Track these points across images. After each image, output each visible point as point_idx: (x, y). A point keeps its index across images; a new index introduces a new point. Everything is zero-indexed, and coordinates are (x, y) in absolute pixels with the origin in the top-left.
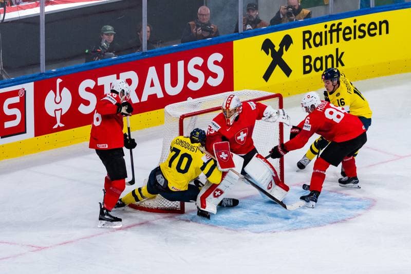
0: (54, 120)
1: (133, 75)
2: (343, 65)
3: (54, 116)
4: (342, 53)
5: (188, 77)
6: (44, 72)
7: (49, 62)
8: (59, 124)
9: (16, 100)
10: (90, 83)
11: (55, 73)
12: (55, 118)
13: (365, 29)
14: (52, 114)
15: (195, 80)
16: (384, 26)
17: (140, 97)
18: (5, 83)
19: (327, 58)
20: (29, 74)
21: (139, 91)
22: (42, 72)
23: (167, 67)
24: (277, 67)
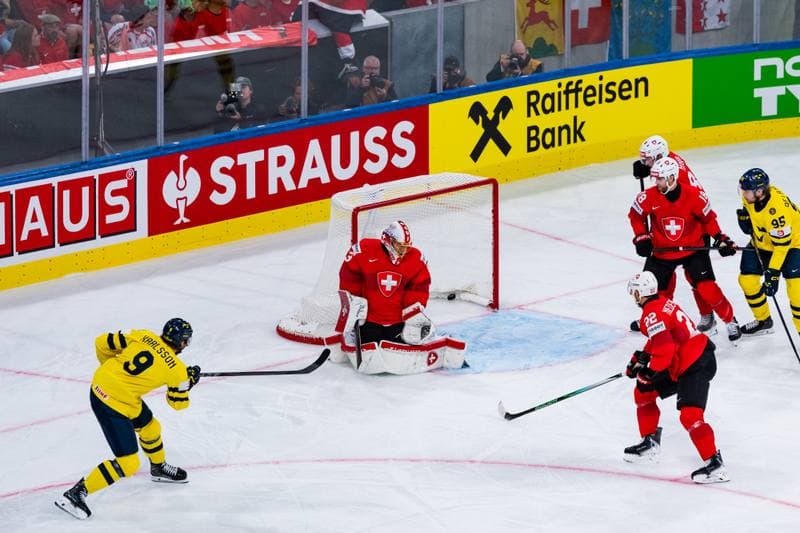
0: (175, 213)
1: (287, 151)
2: (583, 139)
3: (176, 207)
4: (583, 123)
5: (365, 155)
6: (163, 145)
7: (167, 132)
8: (183, 219)
9: (122, 184)
10: (226, 161)
11: (178, 146)
12: (176, 211)
13: (615, 89)
15: (375, 159)
16: (642, 85)
17: (296, 179)
18: (106, 161)
19: (560, 129)
20: (141, 148)
21: (296, 174)
22: (159, 145)
23: (336, 140)
24: (491, 142)
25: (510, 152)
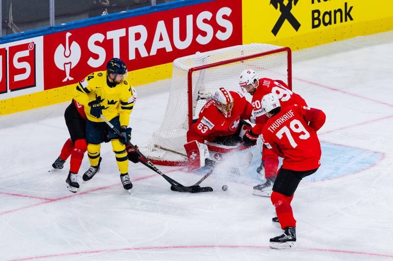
0: (63, 73)
1: (142, 29)
2: (351, 19)
3: (64, 70)
4: (351, 8)
5: (197, 31)
6: (54, 26)
7: (57, 17)
8: (68, 77)
9: (26, 53)
10: (98, 37)
11: (65, 26)
12: (64, 72)
14: (61, 67)
15: (204, 34)
17: (149, 50)
18: (15, 37)
19: (335, 12)
20: (40, 27)
21: (148, 45)
22: (51, 26)
23: (176, 21)
24: (286, 21)
25: (300, 29)
